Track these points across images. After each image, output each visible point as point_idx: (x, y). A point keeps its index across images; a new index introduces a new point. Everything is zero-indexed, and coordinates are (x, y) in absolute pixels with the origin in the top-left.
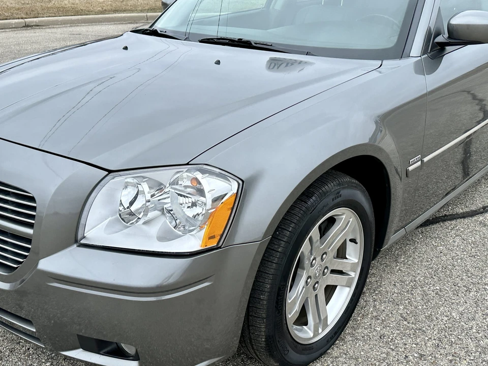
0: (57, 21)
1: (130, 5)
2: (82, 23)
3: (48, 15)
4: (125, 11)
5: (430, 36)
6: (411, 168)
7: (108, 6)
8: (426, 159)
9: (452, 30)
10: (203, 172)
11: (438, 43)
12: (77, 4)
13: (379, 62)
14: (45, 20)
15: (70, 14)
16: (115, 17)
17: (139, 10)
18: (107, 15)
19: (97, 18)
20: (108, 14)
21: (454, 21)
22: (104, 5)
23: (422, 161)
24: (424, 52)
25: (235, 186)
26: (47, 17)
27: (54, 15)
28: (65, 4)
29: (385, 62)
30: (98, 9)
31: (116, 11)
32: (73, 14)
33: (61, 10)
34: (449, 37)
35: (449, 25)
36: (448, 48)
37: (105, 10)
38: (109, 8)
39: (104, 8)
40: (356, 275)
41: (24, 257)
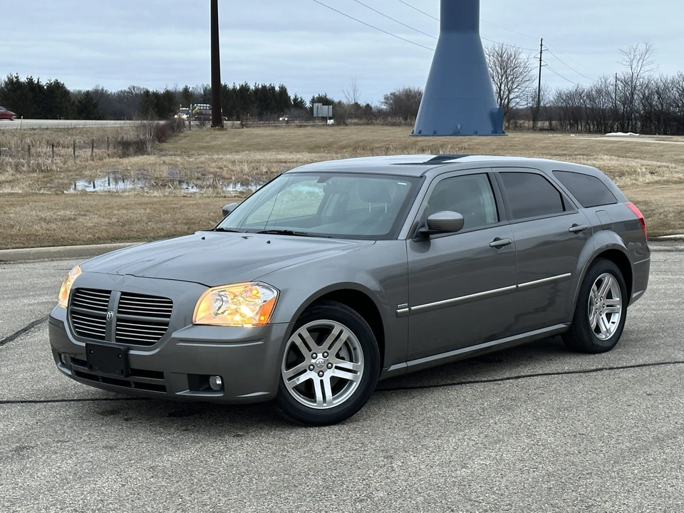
0: (29, 254)
1: (135, 230)
2: (65, 256)
3: (14, 245)
4: (129, 239)
5: (414, 228)
6: (399, 311)
7: (101, 232)
8: (413, 308)
9: (430, 223)
10: (260, 286)
11: (422, 233)
12: (54, 230)
13: (374, 242)
14: (11, 252)
15: (46, 244)
17: (151, 237)
18: (102, 245)
19: (88, 249)
20: (104, 243)
22: (96, 231)
23: (410, 309)
24: (410, 236)
25: (275, 293)
26: (12, 248)
27: (22, 245)
28: (37, 231)
29: (378, 241)
30: (88, 236)
32: (50, 244)
33: (33, 238)
34: (429, 229)
35: (428, 220)
37: (99, 238)
38: (104, 234)
39: (97, 235)
40: (360, 374)
41: (162, 334)
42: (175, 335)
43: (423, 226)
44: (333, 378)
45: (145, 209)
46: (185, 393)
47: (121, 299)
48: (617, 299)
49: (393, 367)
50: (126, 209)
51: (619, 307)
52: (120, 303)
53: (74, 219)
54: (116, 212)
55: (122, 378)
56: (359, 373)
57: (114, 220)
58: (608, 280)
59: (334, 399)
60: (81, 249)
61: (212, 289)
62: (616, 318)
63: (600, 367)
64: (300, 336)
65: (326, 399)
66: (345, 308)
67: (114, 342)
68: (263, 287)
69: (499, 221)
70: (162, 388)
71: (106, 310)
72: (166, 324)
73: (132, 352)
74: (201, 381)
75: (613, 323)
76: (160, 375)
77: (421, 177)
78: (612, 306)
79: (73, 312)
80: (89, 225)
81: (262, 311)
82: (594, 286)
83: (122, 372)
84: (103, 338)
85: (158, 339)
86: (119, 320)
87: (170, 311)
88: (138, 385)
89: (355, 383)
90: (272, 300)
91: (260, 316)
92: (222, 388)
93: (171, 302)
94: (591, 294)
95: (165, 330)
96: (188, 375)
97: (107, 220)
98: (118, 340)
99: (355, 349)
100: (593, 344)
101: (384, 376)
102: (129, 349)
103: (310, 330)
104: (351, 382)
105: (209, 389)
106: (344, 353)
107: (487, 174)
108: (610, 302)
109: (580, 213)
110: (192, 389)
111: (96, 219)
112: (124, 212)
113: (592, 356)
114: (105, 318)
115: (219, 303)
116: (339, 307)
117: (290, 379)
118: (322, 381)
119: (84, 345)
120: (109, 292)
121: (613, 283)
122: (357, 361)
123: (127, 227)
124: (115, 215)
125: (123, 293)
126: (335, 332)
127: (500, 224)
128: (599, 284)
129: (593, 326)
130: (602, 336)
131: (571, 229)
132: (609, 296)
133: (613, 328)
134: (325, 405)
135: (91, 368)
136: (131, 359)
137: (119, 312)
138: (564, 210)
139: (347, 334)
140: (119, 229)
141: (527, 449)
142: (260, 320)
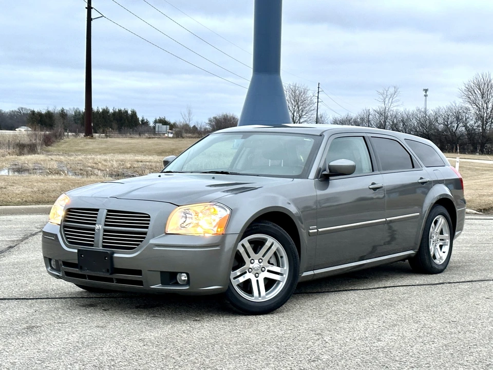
1: (53, 196)
5: (319, 171)
6: (311, 231)
7: (28, 197)
8: (320, 230)
9: (330, 168)
10: (216, 205)
11: (325, 175)
13: (292, 179)
16: (39, 208)
18: (30, 206)
19: (19, 209)
20: (31, 205)
21: (332, 164)
22: (23, 196)
23: (318, 230)
24: (317, 177)
25: (228, 212)
29: (295, 179)
30: (18, 200)
31: (38, 202)
34: (330, 172)
35: (329, 165)
36: (331, 178)
37: (26, 201)
38: (30, 199)
39: (24, 199)
40: (286, 276)
41: (141, 241)
42: (152, 241)
43: (325, 170)
44: (266, 279)
45: (57, 183)
46: (158, 286)
47: (107, 215)
48: (446, 235)
49: (305, 274)
50: (43, 182)
51: (448, 241)
52: (107, 218)
53: (5, 188)
54: (36, 184)
55: (108, 275)
56: (284, 276)
57: (35, 189)
58: (442, 221)
59: (267, 295)
60: (14, 209)
61: (180, 207)
62: (446, 249)
63: (441, 282)
64: (243, 245)
65: (260, 295)
66: (275, 226)
67: (101, 248)
68: (219, 206)
69: (373, 171)
70: (140, 283)
71: (95, 224)
72: (145, 233)
73: (116, 255)
74: (170, 277)
75: (444, 252)
76: (139, 272)
77: (321, 135)
78: (443, 240)
79: (65, 227)
80: (17, 192)
81: (219, 225)
82: (433, 224)
83: (108, 271)
84: (92, 245)
85: (138, 245)
86: (105, 231)
87: (148, 224)
88: (120, 281)
89: (281, 283)
90: (225, 217)
91: (218, 228)
92: (188, 282)
93: (149, 217)
94: (431, 229)
95: (144, 238)
96: (162, 272)
97: (30, 190)
98: (104, 246)
99: (282, 257)
100: (432, 267)
101: (299, 280)
102: (113, 253)
103: (250, 242)
104: (279, 282)
105: (177, 284)
106: (273, 261)
107: (364, 137)
108: (441, 237)
109: (424, 170)
110: (163, 283)
111: (21, 189)
112: (42, 184)
113: (431, 276)
114: (94, 230)
115: (184, 219)
116: (271, 225)
117: (235, 278)
118: (257, 281)
119: (76, 251)
120: (97, 210)
121: (444, 224)
122: (283, 266)
123: (46, 194)
124: (35, 186)
125: (109, 211)
126: (268, 244)
127: (373, 173)
128: (436, 223)
129: (432, 253)
130: (437, 261)
131: (420, 181)
132: (441, 233)
133: (445, 256)
134: (260, 299)
135: (81, 268)
136: (115, 261)
137: (106, 225)
138: (413, 167)
139: (277, 245)
140: (40, 196)
141: (419, 330)
142: (217, 231)
